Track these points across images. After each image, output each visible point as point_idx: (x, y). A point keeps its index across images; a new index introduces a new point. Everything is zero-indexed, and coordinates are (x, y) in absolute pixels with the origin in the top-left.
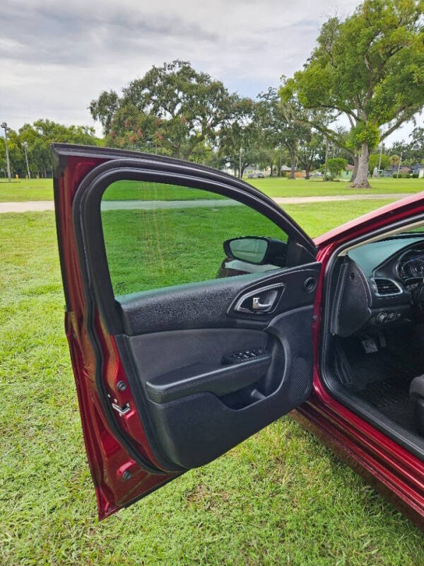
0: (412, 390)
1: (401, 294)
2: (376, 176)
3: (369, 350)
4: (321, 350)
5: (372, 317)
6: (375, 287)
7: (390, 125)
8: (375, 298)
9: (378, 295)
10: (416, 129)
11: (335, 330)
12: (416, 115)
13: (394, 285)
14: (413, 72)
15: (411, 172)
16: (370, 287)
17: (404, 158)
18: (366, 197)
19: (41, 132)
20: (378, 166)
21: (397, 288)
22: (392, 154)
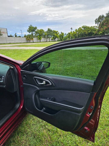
19: (83, 29)
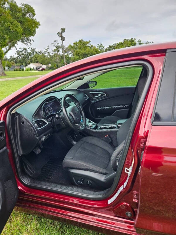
0: (64, 166)
1: (48, 125)
2: (7, 70)
3: (37, 153)
4: (16, 167)
5: (39, 140)
6: (36, 125)
7: (6, 48)
8: (37, 130)
9: (39, 129)
10: (17, 51)
11: (21, 153)
12: (16, 45)
13: (43, 121)
14: (10, 26)
15: (21, 68)
16: (34, 126)
17: (16, 63)
18: (6, 79)
20: (6, 66)
21: (45, 122)
22: (11, 61)
